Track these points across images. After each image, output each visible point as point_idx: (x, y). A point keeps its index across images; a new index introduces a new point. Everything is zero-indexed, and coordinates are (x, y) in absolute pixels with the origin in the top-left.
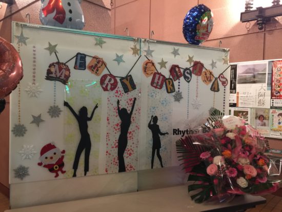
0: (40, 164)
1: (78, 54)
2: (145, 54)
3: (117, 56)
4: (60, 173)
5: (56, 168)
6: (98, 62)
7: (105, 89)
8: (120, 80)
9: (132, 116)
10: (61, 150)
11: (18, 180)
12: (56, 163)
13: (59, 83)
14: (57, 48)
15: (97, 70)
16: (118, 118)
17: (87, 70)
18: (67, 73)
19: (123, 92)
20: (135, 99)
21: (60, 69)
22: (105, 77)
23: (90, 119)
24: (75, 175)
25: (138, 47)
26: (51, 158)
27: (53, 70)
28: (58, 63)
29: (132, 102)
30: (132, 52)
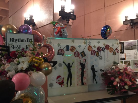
0: (57, 82)
1: (67, 46)
2: (88, 44)
3: (79, 45)
4: (63, 85)
5: (61, 83)
6: (73, 48)
7: (76, 57)
8: (81, 53)
9: (85, 65)
10: (63, 77)
11: (50, 88)
12: (62, 82)
13: (61, 56)
14: (60, 45)
15: (73, 50)
16: (80, 66)
17: (70, 50)
18: (64, 52)
19: (82, 57)
20: (86, 59)
21: (62, 51)
22: (75, 52)
23: (71, 67)
24: (67, 86)
25: (86, 42)
26: (60, 80)
27: (59, 51)
28: (61, 49)
29: (85, 60)
30: (84, 43)
